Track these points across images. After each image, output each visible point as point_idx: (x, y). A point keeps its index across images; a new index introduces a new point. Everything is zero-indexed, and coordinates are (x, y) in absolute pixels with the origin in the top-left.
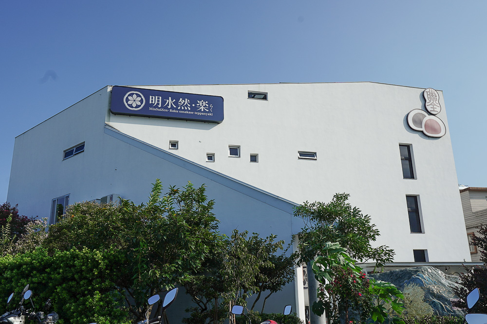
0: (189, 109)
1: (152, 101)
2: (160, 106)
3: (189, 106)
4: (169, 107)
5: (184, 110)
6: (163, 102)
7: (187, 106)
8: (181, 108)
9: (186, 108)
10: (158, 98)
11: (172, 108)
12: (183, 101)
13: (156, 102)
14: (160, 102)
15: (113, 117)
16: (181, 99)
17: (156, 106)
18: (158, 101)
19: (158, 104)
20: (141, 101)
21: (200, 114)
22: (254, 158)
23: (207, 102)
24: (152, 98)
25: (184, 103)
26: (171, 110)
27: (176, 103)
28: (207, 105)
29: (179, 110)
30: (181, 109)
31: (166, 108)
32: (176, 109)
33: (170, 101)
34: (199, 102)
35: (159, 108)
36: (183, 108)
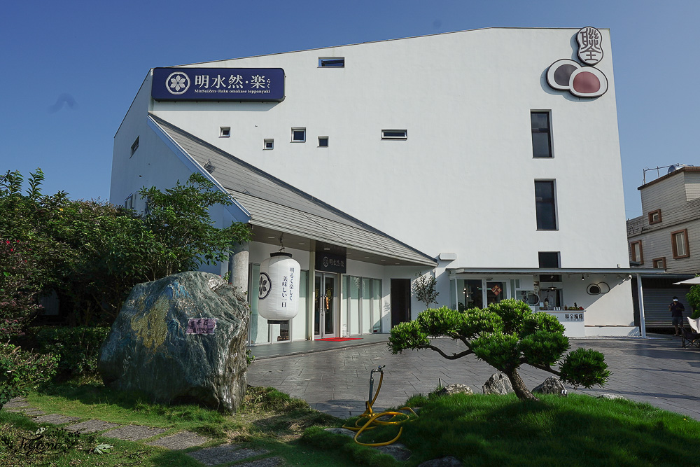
0: (242, 87)
1: (198, 82)
2: (207, 87)
3: (242, 83)
4: (218, 87)
5: (236, 89)
6: (211, 82)
7: (239, 83)
8: (232, 86)
9: (238, 87)
10: (205, 78)
11: (222, 88)
12: (235, 78)
13: (203, 82)
14: (207, 83)
15: (157, 106)
16: (232, 76)
17: (203, 88)
18: (205, 81)
19: (205, 84)
20: (186, 83)
21: (255, 92)
22: (324, 142)
23: (263, 77)
24: (198, 78)
25: (236, 80)
26: (220, 91)
27: (226, 82)
28: (264, 81)
29: (229, 90)
30: (232, 89)
31: (214, 88)
32: (226, 89)
33: (219, 80)
34: (253, 77)
35: (206, 89)
36: (234, 87)
